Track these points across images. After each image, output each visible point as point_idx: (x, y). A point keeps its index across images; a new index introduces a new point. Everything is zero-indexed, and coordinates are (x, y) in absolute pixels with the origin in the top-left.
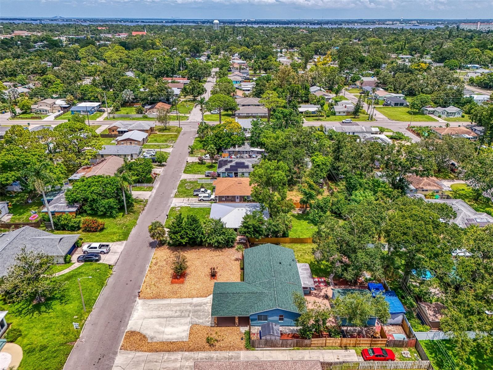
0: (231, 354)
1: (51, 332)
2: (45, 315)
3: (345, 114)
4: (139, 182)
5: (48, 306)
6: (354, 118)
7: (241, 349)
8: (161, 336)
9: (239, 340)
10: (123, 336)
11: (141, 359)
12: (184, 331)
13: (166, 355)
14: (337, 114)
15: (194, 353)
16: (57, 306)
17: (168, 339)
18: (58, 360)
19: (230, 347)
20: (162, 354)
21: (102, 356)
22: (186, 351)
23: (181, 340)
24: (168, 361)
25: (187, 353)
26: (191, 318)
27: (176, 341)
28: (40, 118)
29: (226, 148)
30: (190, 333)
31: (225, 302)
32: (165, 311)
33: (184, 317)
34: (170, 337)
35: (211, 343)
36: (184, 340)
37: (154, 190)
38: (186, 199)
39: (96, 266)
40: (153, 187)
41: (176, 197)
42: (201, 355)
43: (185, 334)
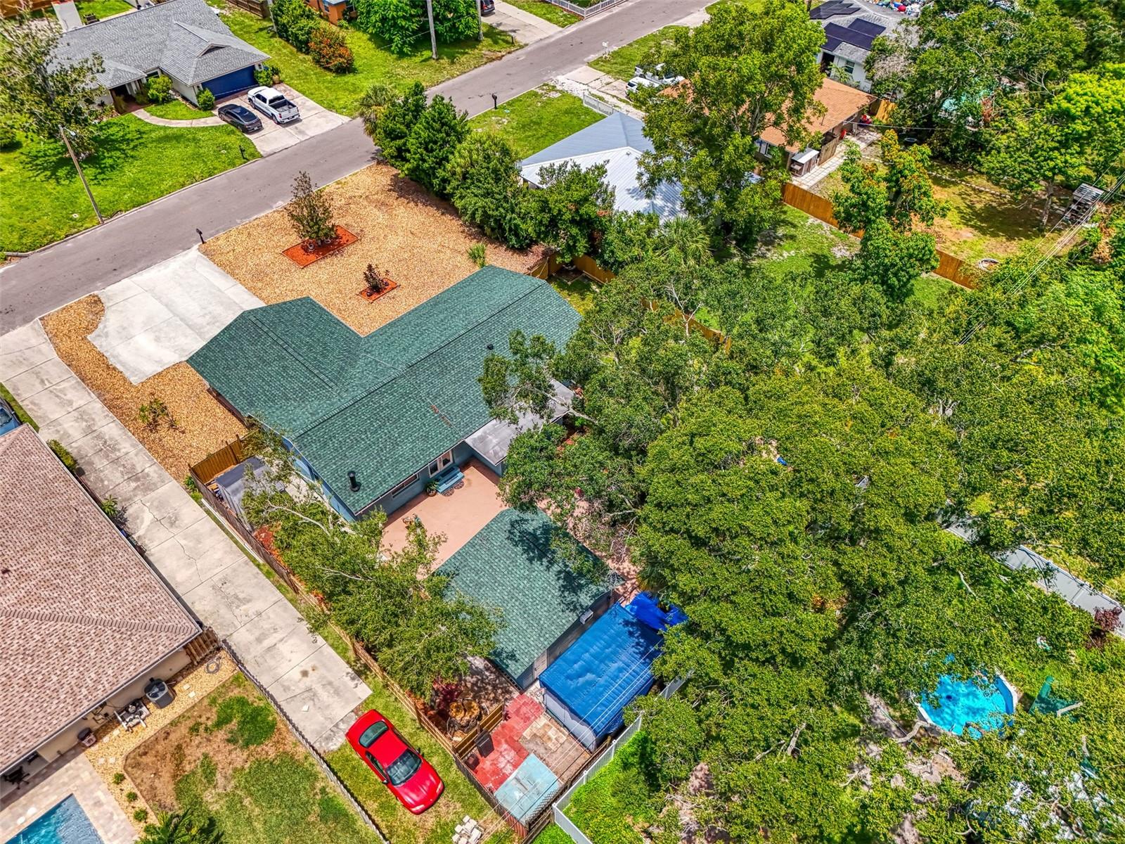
0: (152, 471)
2: (50, 185)
8: (117, 342)
10: (78, 297)
12: (160, 362)
13: (69, 383)
15: (107, 415)
16: (83, 179)
17: (116, 357)
19: (172, 456)
20: (69, 375)
22: (104, 400)
24: (57, 394)
27: (122, 369)
32: (194, 299)
34: (126, 355)
35: (155, 419)
36: (132, 379)
37: (572, 29)
38: (607, 79)
39: (234, 140)
40: (580, 18)
41: (594, 64)
42: (111, 428)
43: (151, 369)
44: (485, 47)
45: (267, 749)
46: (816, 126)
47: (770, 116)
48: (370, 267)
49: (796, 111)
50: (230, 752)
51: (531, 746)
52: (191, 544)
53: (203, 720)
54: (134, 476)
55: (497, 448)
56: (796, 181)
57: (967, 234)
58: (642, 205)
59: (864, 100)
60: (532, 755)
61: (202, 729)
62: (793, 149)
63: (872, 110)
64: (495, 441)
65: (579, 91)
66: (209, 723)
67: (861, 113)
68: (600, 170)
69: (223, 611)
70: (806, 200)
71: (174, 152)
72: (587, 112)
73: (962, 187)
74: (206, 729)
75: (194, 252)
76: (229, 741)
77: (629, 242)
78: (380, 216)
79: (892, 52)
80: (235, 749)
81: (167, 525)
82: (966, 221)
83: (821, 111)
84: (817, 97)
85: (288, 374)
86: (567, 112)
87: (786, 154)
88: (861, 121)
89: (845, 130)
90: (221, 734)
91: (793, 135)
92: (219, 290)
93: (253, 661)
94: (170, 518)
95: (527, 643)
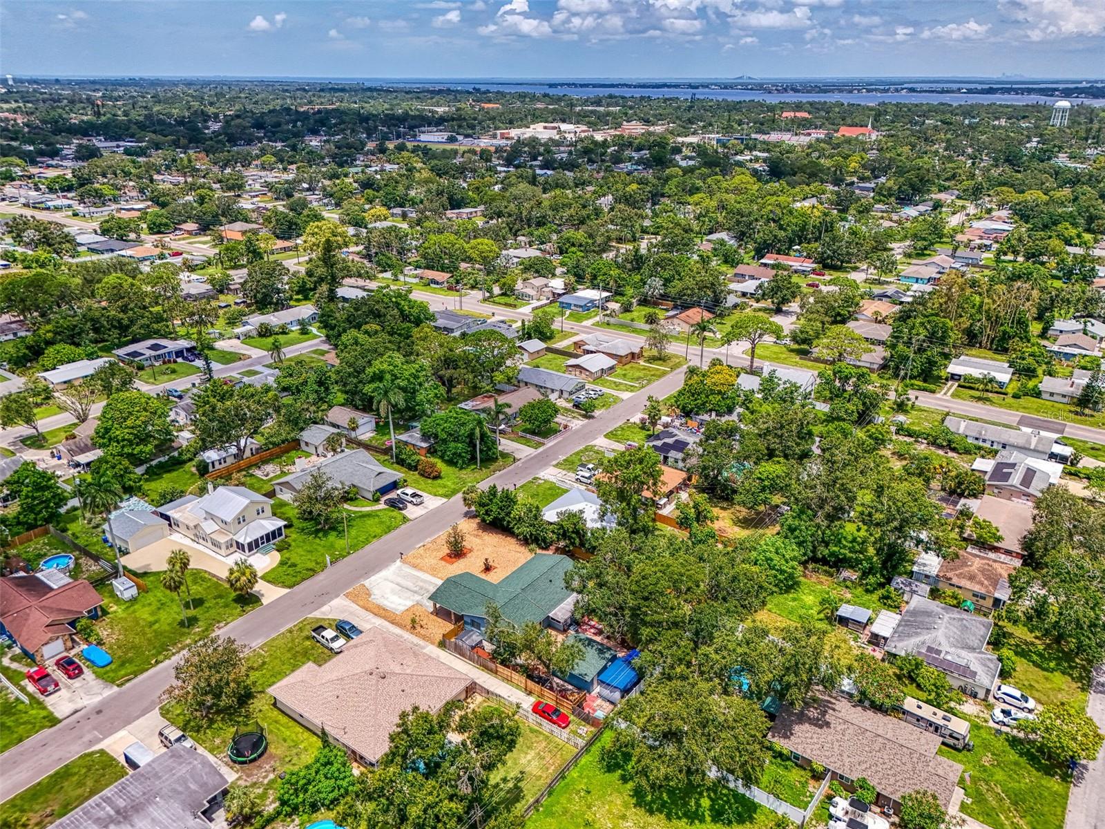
0: (421, 642)
1: (309, 557)
2: (317, 541)
3: (1065, 400)
4: (533, 433)
5: (326, 533)
6: (1077, 413)
7: (433, 643)
8: (382, 600)
9: (439, 634)
10: (355, 586)
12: (405, 605)
14: (1044, 396)
16: (332, 537)
17: (385, 605)
18: (294, 579)
19: (427, 637)
22: (389, 621)
23: (394, 611)
24: (367, 621)
25: (387, 623)
26: (422, 598)
28: (515, 306)
29: (697, 414)
30: (407, 609)
32: (408, 581)
34: (388, 604)
35: (414, 625)
36: (397, 612)
37: (541, 449)
38: (564, 472)
39: (395, 513)
40: (544, 444)
41: (556, 466)
43: (403, 608)
44: (500, 462)
46: (665, 489)
47: (645, 487)
48: (486, 560)
49: (655, 484)
56: (660, 512)
57: (736, 529)
58: (598, 525)
59: (684, 475)
62: (657, 499)
63: (689, 479)
65: (553, 479)
67: (684, 480)
68: (581, 512)
70: (665, 519)
71: (370, 522)
72: (559, 488)
73: (732, 510)
75: (398, 563)
77: (597, 539)
78: (478, 541)
79: (692, 455)
82: (735, 524)
83: (664, 483)
84: (662, 478)
86: (549, 489)
87: (654, 501)
88: (685, 484)
89: (678, 489)
91: (655, 493)
95: (591, 671)
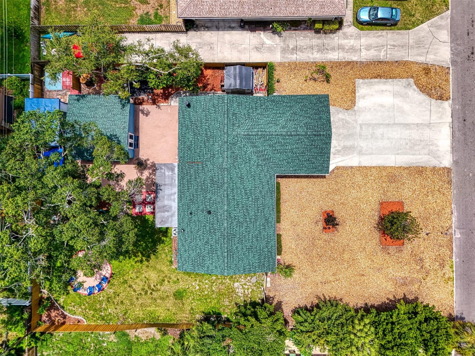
0: (293, 57)
7: (281, 64)
8: (397, 88)
9: (282, 80)
10: (453, 92)
11: (415, 51)
12: (364, 97)
13: (382, 55)
15: (345, 59)
17: (385, 83)
19: (295, 68)
20: (389, 58)
21: (471, 58)
22: (357, 62)
23: (366, 80)
24: (379, 47)
25: (355, 59)
26: (356, 121)
27: (372, 80)
30: (355, 93)
31: (309, 117)
32: (401, 139)
33: (369, 125)
36: (361, 81)
42: (334, 56)
45: (135, 21)
50: (144, 11)
51: (65, 91)
52: (239, 48)
53: (162, 10)
54: (295, 49)
55: (163, 171)
60: (62, 89)
61: (159, 8)
64: (167, 173)
66: (159, 11)
69: (199, 40)
74: (158, 9)
76: (148, 13)
80: (143, 13)
81: (257, 46)
85: (272, 123)
90: (152, 12)
92: (398, 154)
93: (170, 37)
94: (260, 49)
95: (75, 107)
